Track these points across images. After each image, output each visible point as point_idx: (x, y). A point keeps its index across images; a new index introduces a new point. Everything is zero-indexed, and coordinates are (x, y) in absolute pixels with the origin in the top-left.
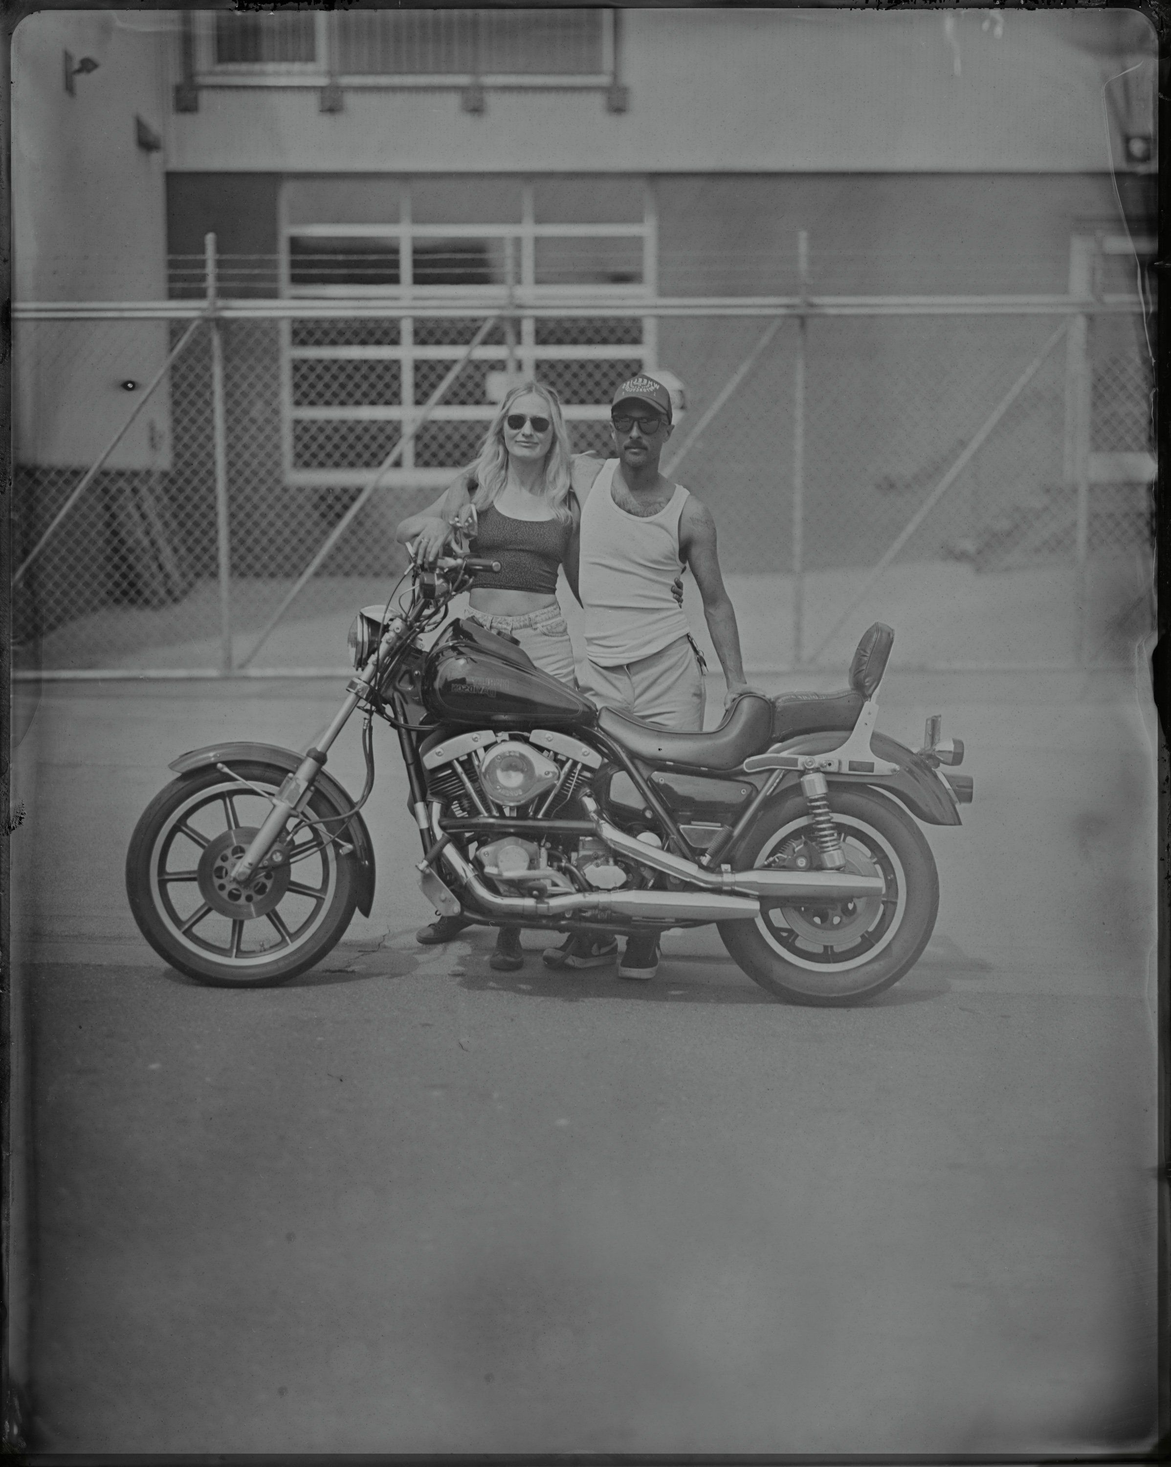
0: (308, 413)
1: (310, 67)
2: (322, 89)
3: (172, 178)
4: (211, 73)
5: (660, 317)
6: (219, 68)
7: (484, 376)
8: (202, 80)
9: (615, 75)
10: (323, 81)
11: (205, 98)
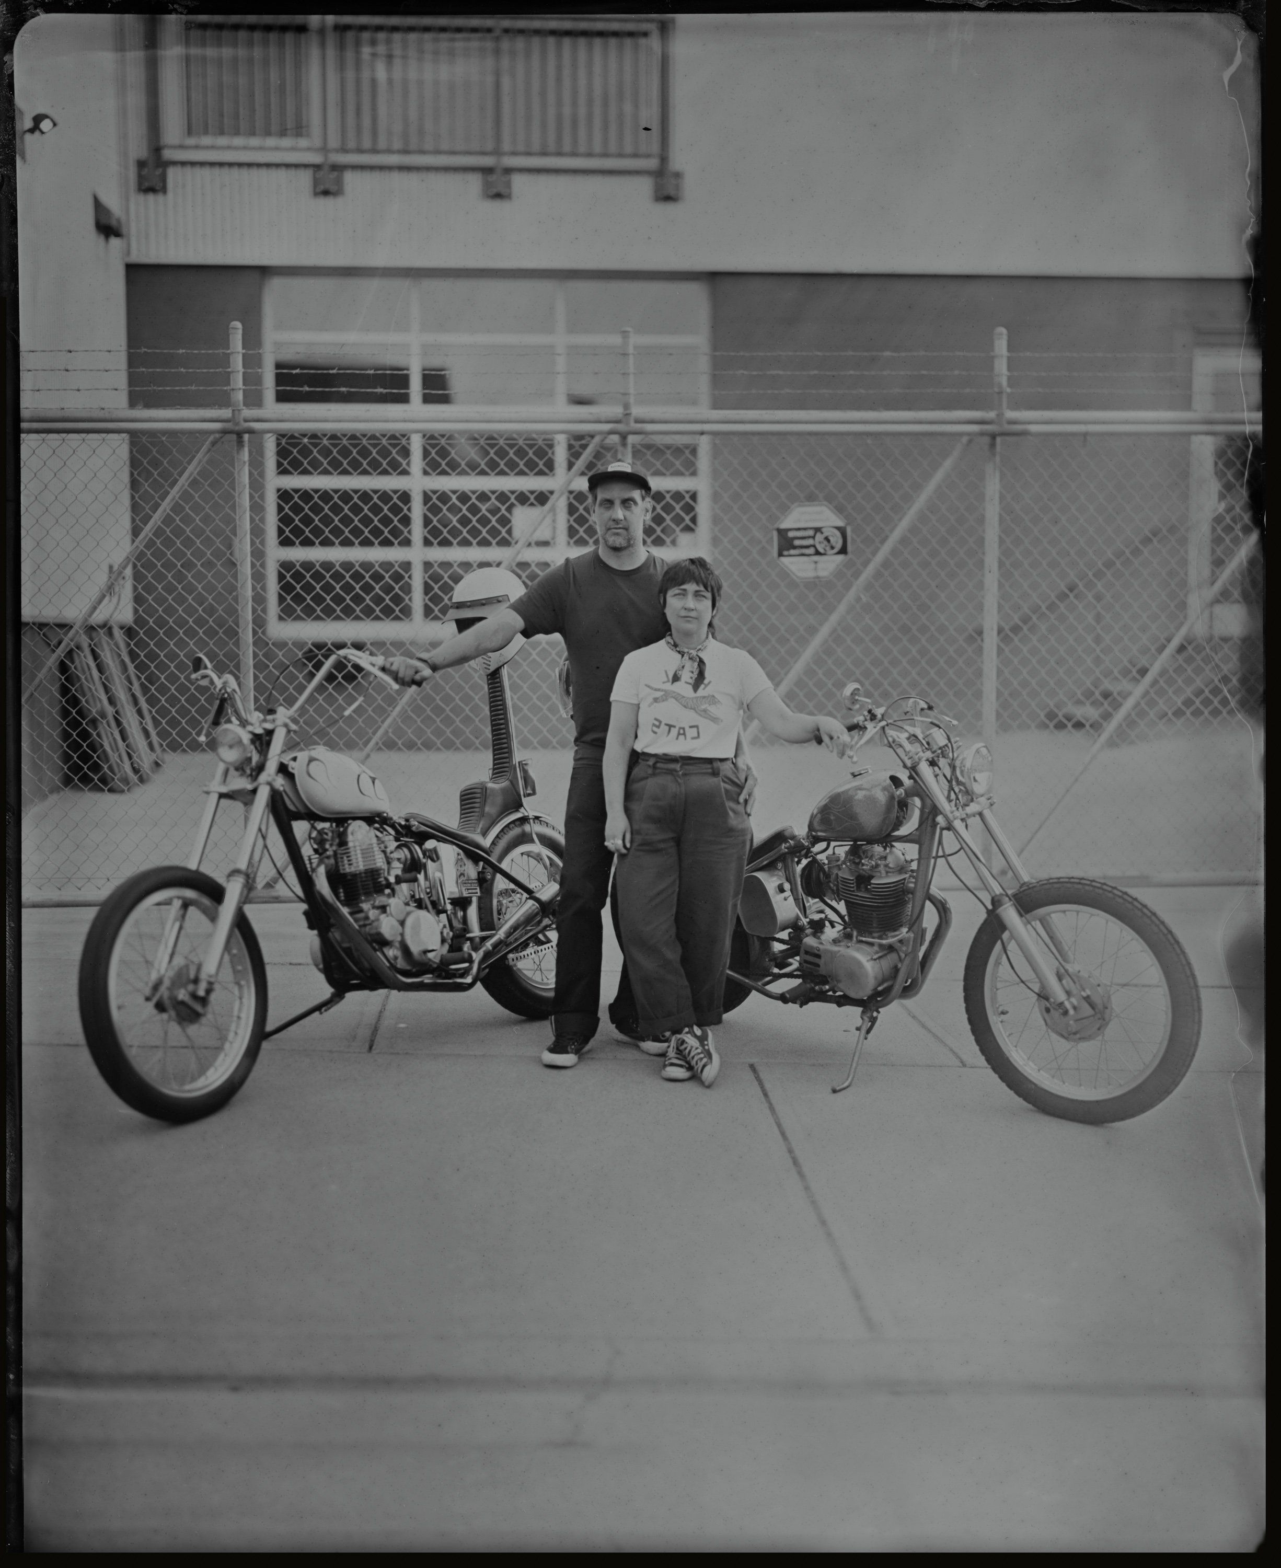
0: (298, 554)
1: (303, 142)
2: (317, 167)
3: (134, 271)
4: (182, 147)
5: (714, 434)
6: (191, 141)
7: (509, 509)
8: (168, 154)
9: (664, 159)
10: (316, 159)
11: (172, 174)
